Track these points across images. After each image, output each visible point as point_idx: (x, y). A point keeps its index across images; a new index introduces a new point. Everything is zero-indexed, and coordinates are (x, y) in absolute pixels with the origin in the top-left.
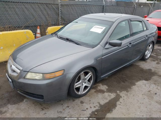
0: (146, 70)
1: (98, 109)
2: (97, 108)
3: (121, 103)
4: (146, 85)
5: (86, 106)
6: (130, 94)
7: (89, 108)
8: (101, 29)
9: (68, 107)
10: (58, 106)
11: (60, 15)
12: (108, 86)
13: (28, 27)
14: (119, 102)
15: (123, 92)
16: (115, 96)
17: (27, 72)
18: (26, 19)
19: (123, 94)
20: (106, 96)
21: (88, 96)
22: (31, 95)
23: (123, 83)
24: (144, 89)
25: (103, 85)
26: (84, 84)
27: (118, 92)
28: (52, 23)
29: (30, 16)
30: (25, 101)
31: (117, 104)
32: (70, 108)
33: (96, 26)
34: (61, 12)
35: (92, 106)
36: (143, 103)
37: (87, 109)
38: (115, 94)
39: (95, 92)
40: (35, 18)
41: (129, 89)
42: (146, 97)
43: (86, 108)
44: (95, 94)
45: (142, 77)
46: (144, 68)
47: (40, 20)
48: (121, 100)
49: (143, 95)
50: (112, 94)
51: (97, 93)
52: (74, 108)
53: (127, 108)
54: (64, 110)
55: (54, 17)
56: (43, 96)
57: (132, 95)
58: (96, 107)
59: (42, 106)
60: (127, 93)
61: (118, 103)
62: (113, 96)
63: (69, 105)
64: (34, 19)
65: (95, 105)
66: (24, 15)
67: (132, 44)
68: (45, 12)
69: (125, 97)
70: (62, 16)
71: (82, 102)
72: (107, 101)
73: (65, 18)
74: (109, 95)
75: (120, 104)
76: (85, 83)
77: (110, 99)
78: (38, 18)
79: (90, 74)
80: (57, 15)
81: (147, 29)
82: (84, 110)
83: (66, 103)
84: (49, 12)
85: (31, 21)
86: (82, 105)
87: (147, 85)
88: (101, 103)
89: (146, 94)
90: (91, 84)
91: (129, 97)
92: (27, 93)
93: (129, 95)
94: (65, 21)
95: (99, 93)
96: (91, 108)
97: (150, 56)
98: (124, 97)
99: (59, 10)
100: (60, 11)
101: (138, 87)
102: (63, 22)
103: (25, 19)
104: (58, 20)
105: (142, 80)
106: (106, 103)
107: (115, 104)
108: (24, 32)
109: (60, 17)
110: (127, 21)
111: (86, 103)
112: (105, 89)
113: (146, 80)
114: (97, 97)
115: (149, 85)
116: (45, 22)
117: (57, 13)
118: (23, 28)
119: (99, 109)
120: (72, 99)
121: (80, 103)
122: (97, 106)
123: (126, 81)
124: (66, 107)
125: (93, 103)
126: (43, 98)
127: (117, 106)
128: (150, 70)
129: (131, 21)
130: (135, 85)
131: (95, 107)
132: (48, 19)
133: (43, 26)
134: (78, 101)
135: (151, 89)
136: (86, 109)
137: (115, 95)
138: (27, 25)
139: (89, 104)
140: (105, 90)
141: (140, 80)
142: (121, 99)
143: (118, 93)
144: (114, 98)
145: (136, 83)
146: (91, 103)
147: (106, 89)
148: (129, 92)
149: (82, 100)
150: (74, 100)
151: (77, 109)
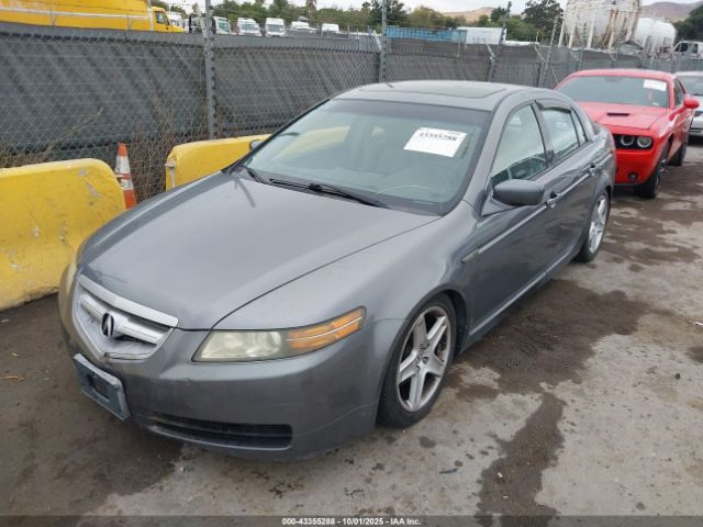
0: (607, 296)
1: (501, 460)
2: (494, 456)
3: (573, 424)
4: (630, 350)
5: (448, 454)
6: (592, 388)
7: (463, 459)
8: (450, 142)
9: (380, 467)
10: (335, 468)
11: (211, 93)
12: (500, 370)
13: (73, 148)
14: (565, 421)
15: (561, 384)
16: (540, 402)
17: (207, 333)
18: (63, 111)
19: (564, 390)
20: (509, 408)
21: (439, 416)
22: (230, 432)
23: (545, 352)
24: (631, 365)
25: (476, 367)
26: (421, 364)
27: (543, 385)
28: (176, 129)
29: (80, 98)
30: (181, 469)
31: (562, 430)
32: (390, 473)
33: (425, 130)
34: (214, 79)
35: (475, 452)
36: (649, 416)
37: (459, 464)
38: (537, 396)
39: (459, 396)
40: (102, 109)
41: (578, 372)
42: (648, 392)
43: (454, 460)
44: (465, 405)
45: (601, 322)
46: (595, 291)
47: (125, 118)
48: (568, 413)
49: (634, 386)
50: (527, 398)
51: (468, 401)
52: (404, 468)
53: (606, 441)
54: (368, 481)
55: (184, 101)
56: (287, 429)
57: (597, 392)
58: (490, 451)
59: (268, 478)
60: (578, 387)
61: (562, 426)
62: (532, 402)
63: (379, 461)
64: (99, 114)
65: (482, 446)
66: (52, 95)
67: (559, 195)
68: (145, 81)
69: (579, 401)
70: (220, 98)
71: (427, 443)
72: (520, 424)
73: (230, 107)
74: (517, 403)
75: (573, 431)
76: (426, 360)
77: (528, 416)
78: (116, 108)
79: (443, 325)
80: (196, 93)
81: (587, 140)
82: (447, 469)
83: (364, 453)
84: (164, 82)
85: (85, 121)
86: (434, 454)
87: (635, 350)
88: (499, 436)
89: (645, 384)
90: (445, 364)
91: (592, 400)
92: (206, 427)
93: (586, 391)
94: (231, 121)
95: (478, 401)
96: (471, 457)
97: (602, 245)
98: (573, 401)
99: (204, 72)
100: (210, 74)
101: (606, 359)
102: (224, 125)
103: (58, 112)
104: (201, 116)
105: (610, 334)
106: (520, 433)
107: (554, 434)
108: (80, 169)
109: (211, 103)
110: (529, 108)
111: (445, 443)
112: (492, 382)
113: (624, 331)
114: (476, 416)
115: (642, 349)
116: (148, 126)
117: (196, 83)
118: (51, 155)
119: (504, 456)
120: (382, 434)
121: (419, 447)
122: (491, 448)
123: (556, 342)
124: (373, 469)
125: (472, 440)
126: (286, 440)
127: (566, 438)
128: (619, 294)
129: (541, 107)
130: (592, 353)
131: (484, 453)
132: (160, 110)
133: (138, 141)
134: (407, 439)
135: (654, 364)
136: (455, 467)
137: (541, 397)
138: (68, 140)
139: (459, 445)
140: (496, 386)
141: (602, 333)
142: (565, 409)
143: (547, 390)
144: (540, 408)
145: (594, 348)
146: (463, 441)
147: (495, 380)
148: (584, 383)
149: (424, 434)
150: (391, 440)
151: (421, 472)
